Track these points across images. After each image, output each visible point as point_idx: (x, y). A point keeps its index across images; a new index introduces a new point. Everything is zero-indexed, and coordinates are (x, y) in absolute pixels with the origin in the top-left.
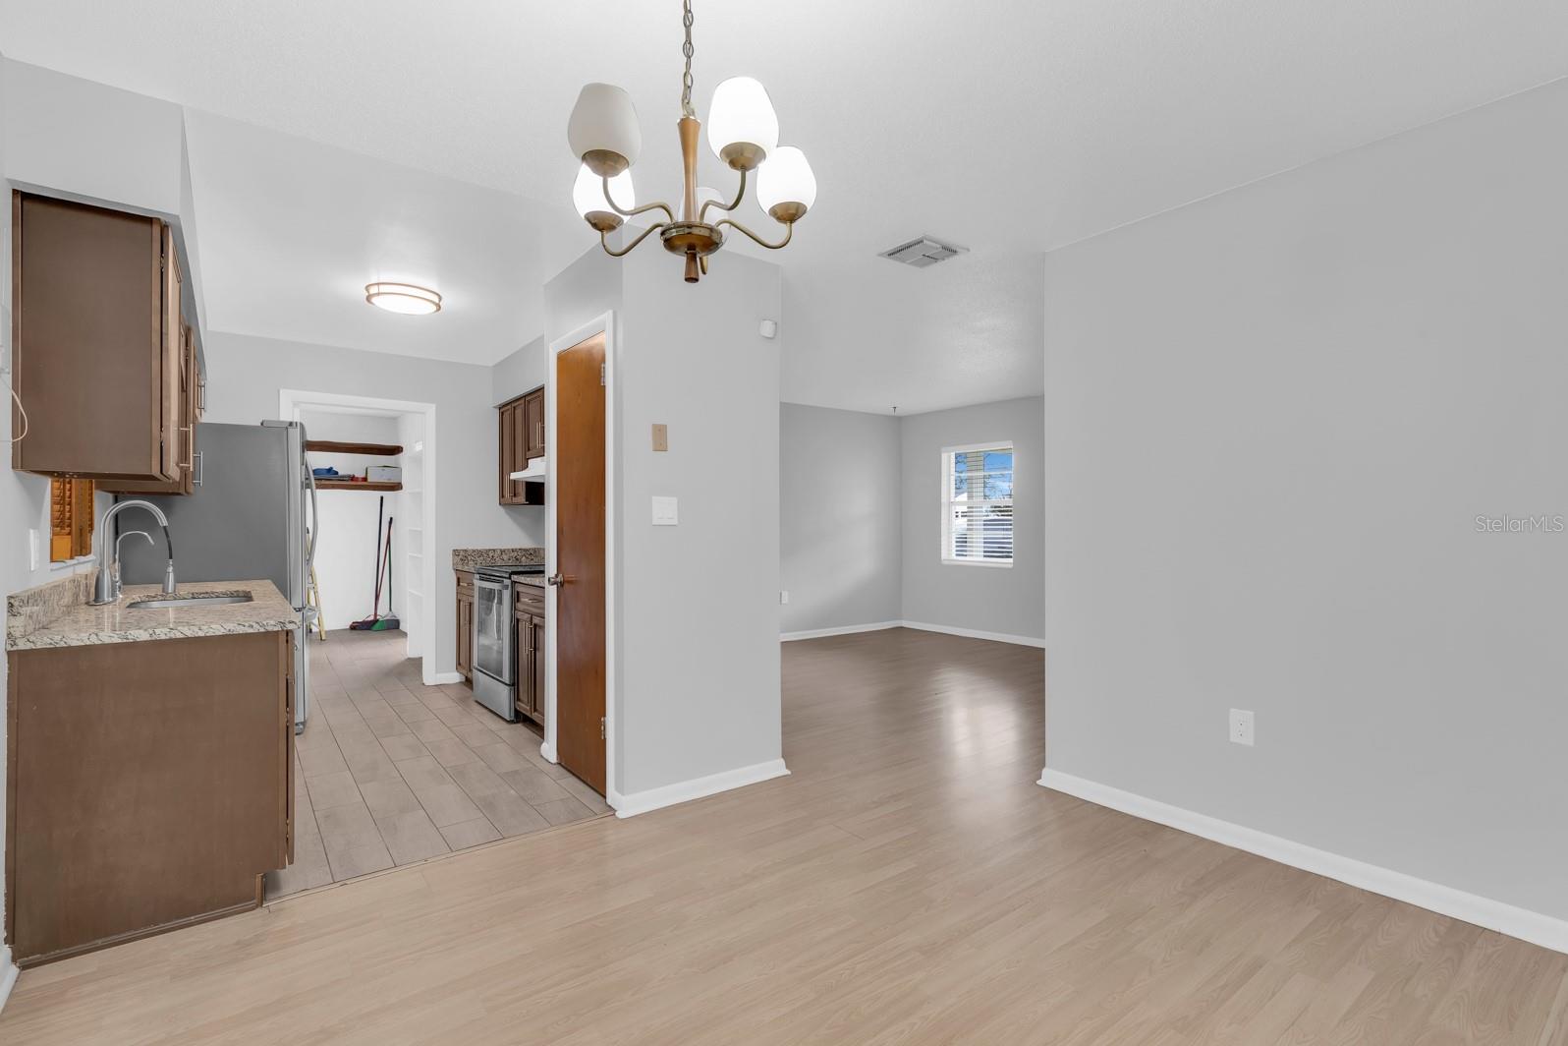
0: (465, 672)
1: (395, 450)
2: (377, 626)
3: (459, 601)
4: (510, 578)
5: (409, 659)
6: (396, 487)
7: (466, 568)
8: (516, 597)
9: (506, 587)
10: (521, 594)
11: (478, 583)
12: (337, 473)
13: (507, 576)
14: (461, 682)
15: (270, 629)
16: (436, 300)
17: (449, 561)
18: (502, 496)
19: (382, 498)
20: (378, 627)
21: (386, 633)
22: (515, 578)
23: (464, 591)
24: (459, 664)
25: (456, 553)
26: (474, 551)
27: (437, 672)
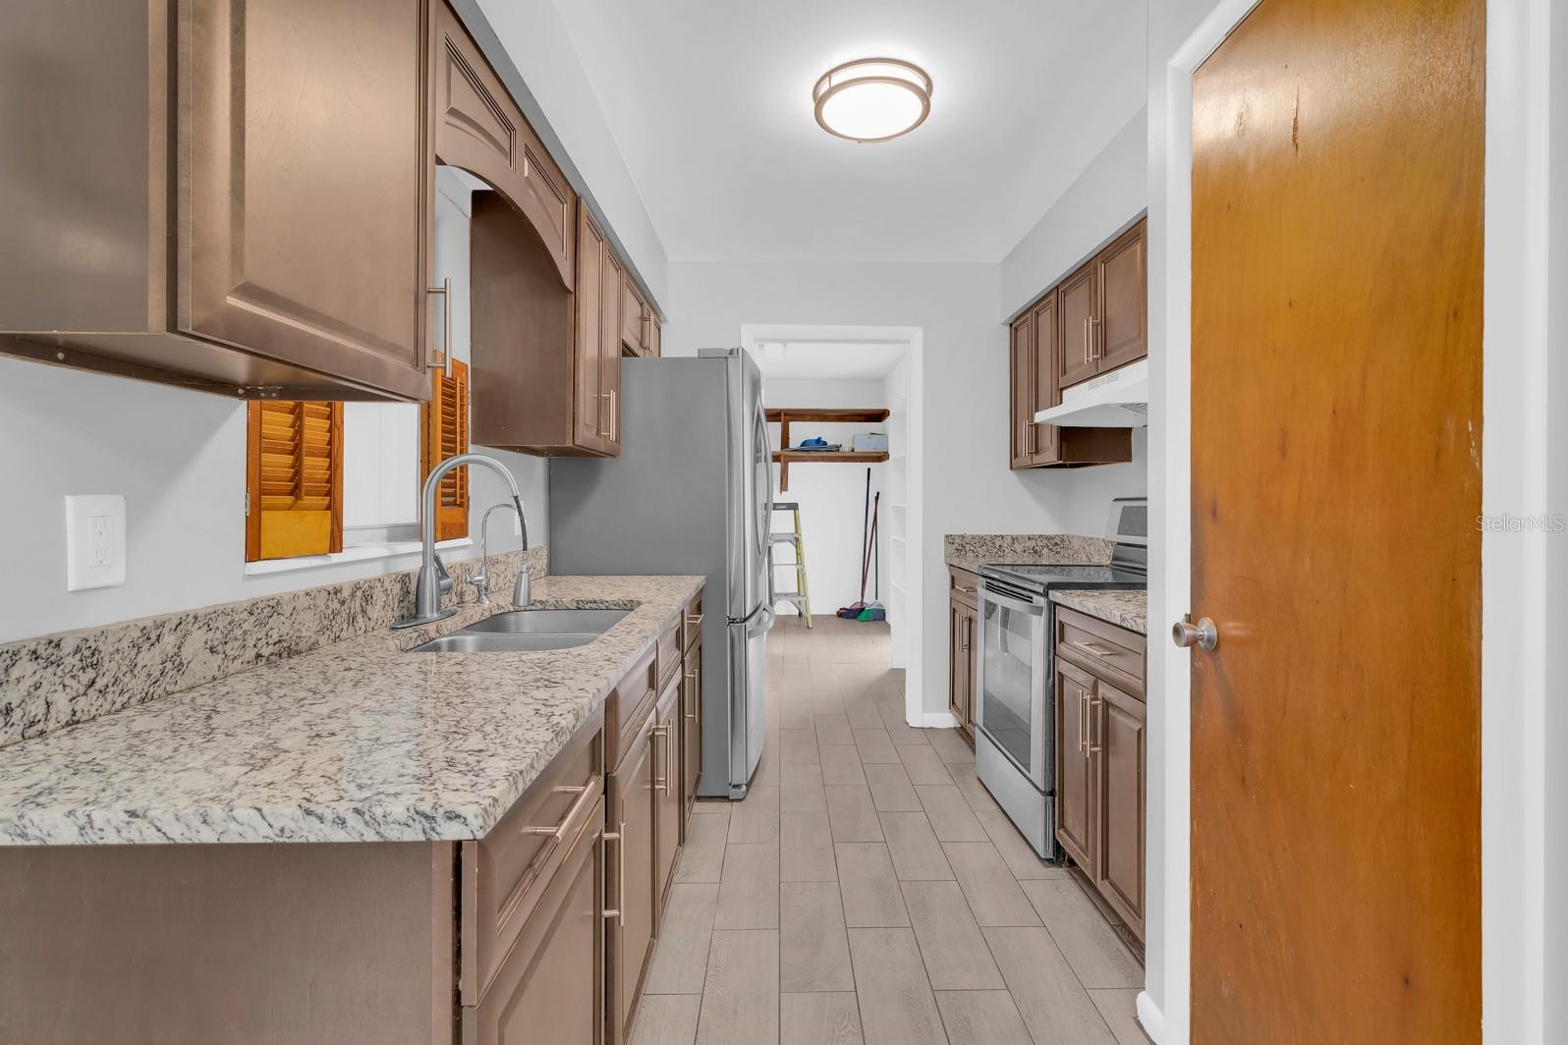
0: (962, 721)
1: (879, 416)
2: (863, 615)
3: (953, 611)
4: (1046, 595)
5: (892, 669)
6: (881, 457)
7: (964, 565)
8: (1056, 634)
9: (1038, 611)
10: (1066, 628)
11: (983, 594)
12: (825, 443)
13: (1041, 590)
14: (955, 728)
15: (394, 834)
16: (921, 83)
17: (940, 550)
18: (1014, 453)
19: (869, 470)
20: (863, 617)
21: (871, 624)
22: (1056, 596)
23: (962, 598)
24: (953, 702)
25: (950, 539)
26: (973, 538)
27: (923, 712)
